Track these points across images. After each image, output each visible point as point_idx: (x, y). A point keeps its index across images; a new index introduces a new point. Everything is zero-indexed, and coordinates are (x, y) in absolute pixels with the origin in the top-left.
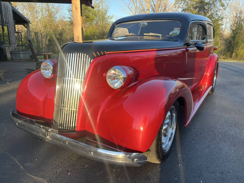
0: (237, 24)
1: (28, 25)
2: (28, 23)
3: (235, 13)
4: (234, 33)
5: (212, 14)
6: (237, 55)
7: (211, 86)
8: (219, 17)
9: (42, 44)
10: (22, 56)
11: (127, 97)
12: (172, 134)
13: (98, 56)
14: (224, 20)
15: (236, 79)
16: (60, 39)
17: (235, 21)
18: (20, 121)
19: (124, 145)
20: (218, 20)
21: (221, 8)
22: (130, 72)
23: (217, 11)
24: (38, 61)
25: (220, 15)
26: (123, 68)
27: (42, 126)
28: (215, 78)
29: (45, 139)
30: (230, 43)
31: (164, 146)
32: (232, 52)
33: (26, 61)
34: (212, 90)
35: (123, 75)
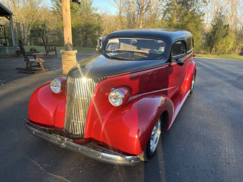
0: (217, 19)
1: (11, 17)
2: (10, 15)
3: (216, 8)
4: (214, 29)
5: (194, 10)
6: (216, 49)
7: (190, 91)
8: (201, 13)
9: (24, 35)
10: (7, 51)
11: (125, 113)
12: (157, 138)
13: (101, 80)
14: (206, 16)
15: (212, 79)
16: (43, 30)
17: (216, 17)
18: (37, 131)
19: (122, 149)
20: (200, 16)
21: (204, 4)
22: (126, 91)
23: (199, 7)
24: (28, 61)
25: (201, 11)
26: (121, 90)
27: (58, 136)
28: (193, 82)
29: (61, 145)
30: (210, 38)
31: (151, 148)
32: (212, 47)
33: (13, 56)
34: (191, 93)
35: (121, 96)
